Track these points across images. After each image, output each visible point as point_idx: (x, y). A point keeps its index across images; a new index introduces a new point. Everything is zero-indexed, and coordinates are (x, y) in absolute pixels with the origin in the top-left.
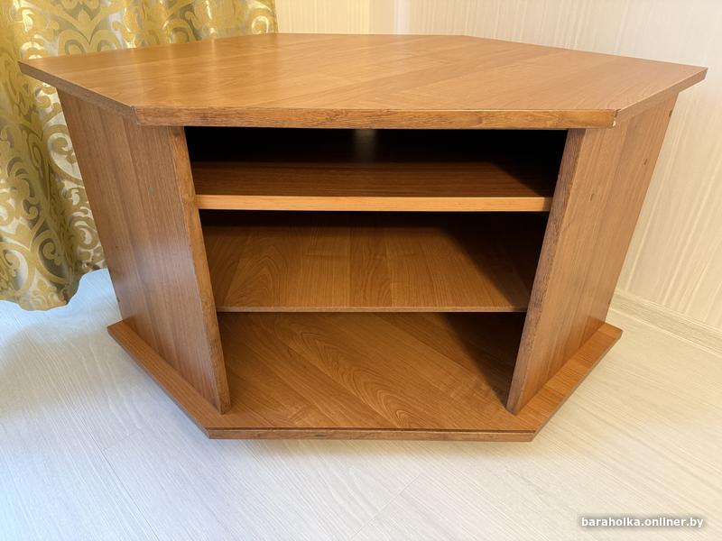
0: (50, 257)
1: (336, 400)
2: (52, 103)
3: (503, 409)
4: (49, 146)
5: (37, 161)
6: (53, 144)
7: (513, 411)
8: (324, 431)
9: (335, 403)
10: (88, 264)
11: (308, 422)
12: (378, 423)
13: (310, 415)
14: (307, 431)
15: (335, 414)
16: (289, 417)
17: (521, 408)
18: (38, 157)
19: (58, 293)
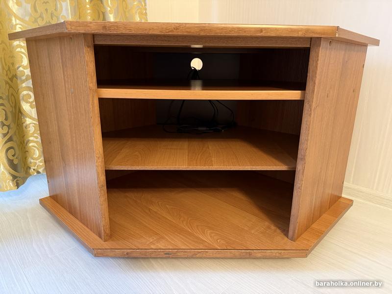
0: (11, 158)
1: (178, 234)
2: (26, 74)
3: (286, 239)
4: (21, 98)
5: (13, 103)
6: (23, 97)
7: (293, 239)
8: (171, 250)
9: (178, 236)
10: (34, 170)
11: (159, 246)
12: (206, 246)
13: (161, 242)
14: (159, 250)
15: (177, 242)
16: (148, 243)
17: (297, 238)
18: (14, 102)
19: (13, 181)
